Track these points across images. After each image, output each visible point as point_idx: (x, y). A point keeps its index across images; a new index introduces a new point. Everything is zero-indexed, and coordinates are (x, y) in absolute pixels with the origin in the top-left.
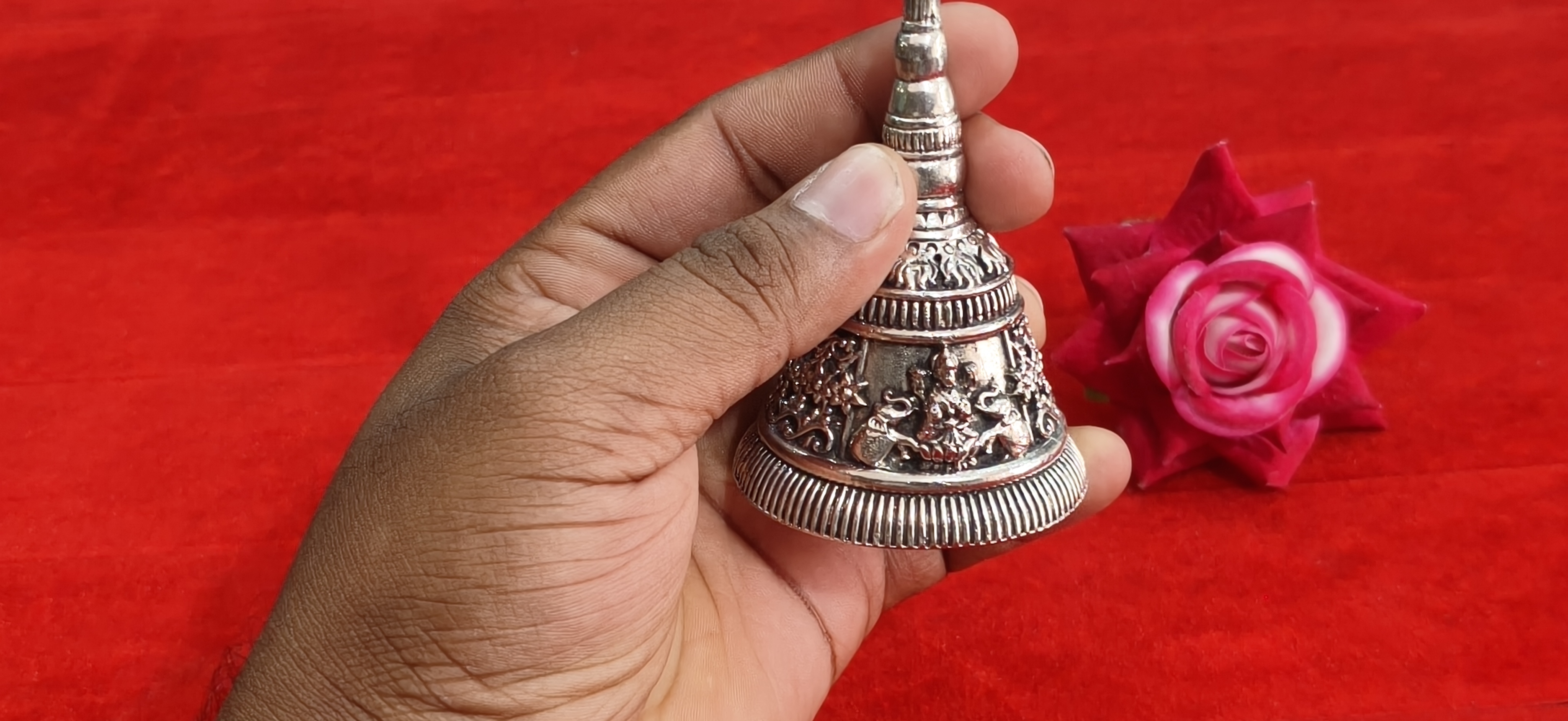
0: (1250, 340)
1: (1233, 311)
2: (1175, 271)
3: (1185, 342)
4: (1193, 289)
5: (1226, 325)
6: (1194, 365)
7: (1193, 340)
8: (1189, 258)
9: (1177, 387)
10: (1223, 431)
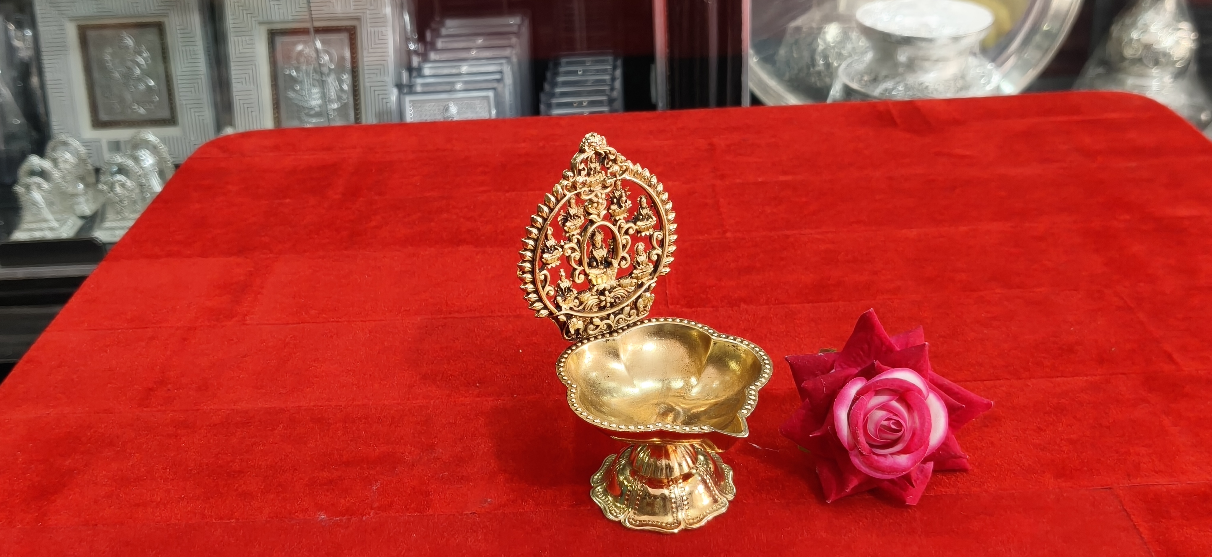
0: (893, 423)
1: (883, 407)
2: (849, 384)
3: (856, 425)
4: (860, 394)
5: (879, 415)
6: (862, 439)
7: (861, 424)
8: (856, 375)
9: (852, 449)
10: (879, 475)
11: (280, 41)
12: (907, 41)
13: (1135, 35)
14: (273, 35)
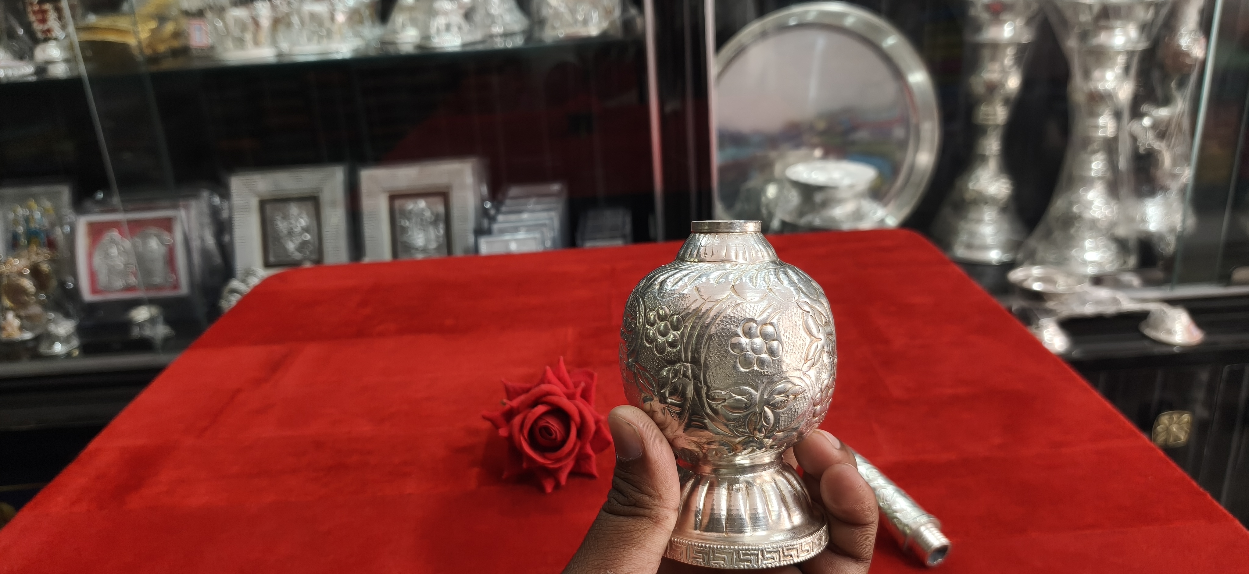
11: (398, 203)
12: (820, 188)
13: (971, 186)
14: (394, 197)
